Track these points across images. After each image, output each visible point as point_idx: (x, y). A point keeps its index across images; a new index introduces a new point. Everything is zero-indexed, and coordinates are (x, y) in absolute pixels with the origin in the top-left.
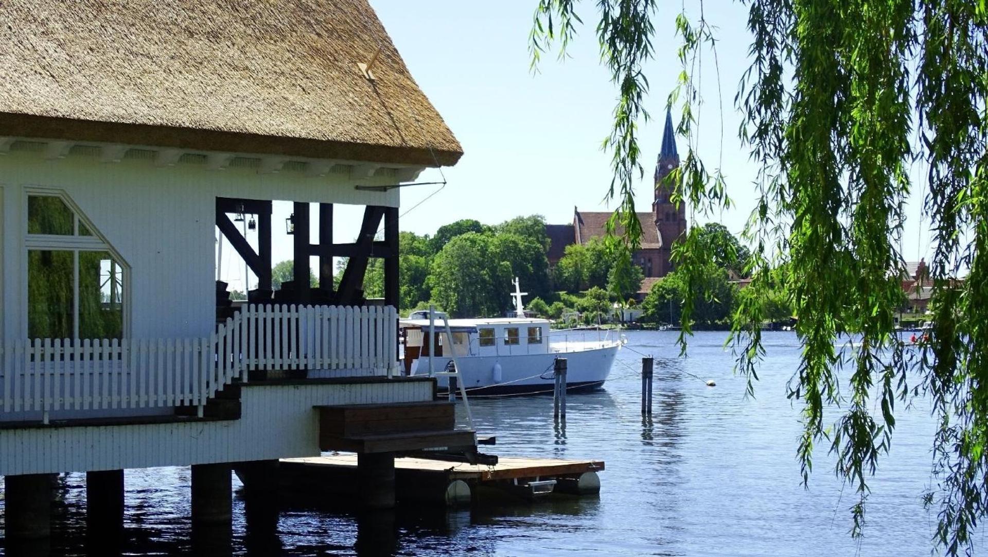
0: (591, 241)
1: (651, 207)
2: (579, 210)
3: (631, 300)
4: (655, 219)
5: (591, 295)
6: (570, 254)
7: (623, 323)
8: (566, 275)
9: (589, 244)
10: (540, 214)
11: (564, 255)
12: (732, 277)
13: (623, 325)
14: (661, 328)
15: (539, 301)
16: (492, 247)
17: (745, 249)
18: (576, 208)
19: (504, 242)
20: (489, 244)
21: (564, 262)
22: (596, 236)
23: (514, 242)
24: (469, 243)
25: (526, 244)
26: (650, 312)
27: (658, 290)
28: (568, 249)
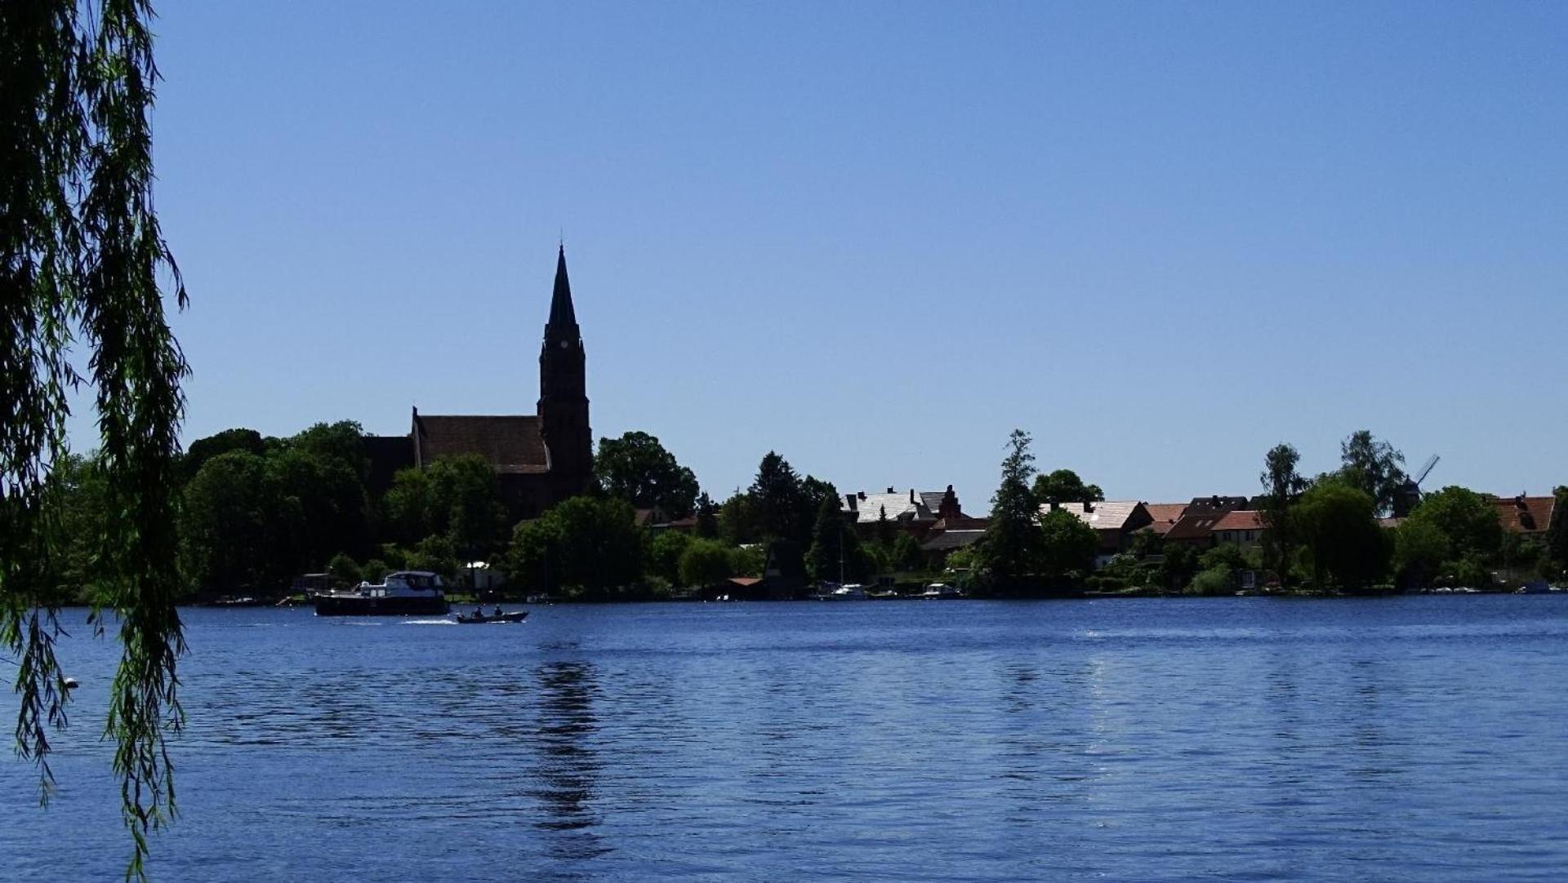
0: (437, 463)
1: (535, 408)
2: (419, 413)
3: (494, 555)
4: (541, 425)
5: (427, 548)
6: (402, 483)
7: (473, 591)
8: (395, 517)
9: (434, 466)
10: (353, 420)
11: (392, 485)
12: (660, 518)
13: (474, 596)
14: (529, 599)
15: (345, 557)
16: (270, 474)
17: (686, 473)
18: (415, 410)
19: (293, 465)
20: (265, 468)
21: (392, 495)
22: (445, 456)
23: (307, 465)
24: (232, 468)
25: (328, 467)
26: (513, 574)
27: (526, 541)
28: (401, 475)
